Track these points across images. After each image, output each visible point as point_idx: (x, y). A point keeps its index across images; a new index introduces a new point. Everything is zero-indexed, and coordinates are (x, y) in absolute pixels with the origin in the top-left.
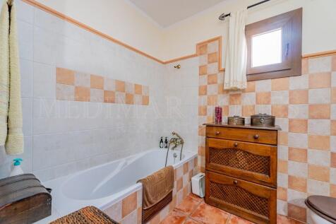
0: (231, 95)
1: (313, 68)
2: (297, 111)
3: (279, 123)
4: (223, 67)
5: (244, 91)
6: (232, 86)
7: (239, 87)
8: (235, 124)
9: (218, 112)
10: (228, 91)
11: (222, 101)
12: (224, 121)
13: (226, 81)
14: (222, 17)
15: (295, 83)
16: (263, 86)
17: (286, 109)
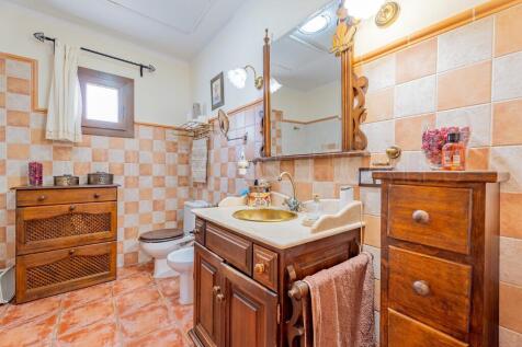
0: (56, 149)
2: (132, 170)
3: (116, 181)
4: (41, 105)
5: (76, 144)
6: (61, 137)
7: (71, 139)
8: (65, 183)
9: (36, 170)
10: (50, 141)
11: (40, 154)
12: (47, 181)
13: (50, 126)
14: (41, 37)
15: (130, 144)
16: (100, 142)
17: (122, 168)
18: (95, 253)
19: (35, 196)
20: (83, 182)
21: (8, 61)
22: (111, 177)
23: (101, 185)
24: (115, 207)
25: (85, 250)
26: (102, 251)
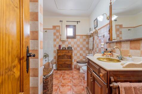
0: (63, 42)
1: (78, 37)
2: (75, 46)
3: (73, 48)
4: (61, 34)
5: (66, 41)
6: (63, 40)
7: (65, 40)
8: (64, 49)
9: (60, 46)
10: (62, 41)
11: (61, 43)
12: (61, 48)
13: (62, 38)
14: (61, 21)
15: (75, 40)
16: (70, 40)
17: (74, 46)
18: (68, 64)
19: (60, 51)
20: (67, 49)
21: (57, 27)
22: (71, 47)
23: (70, 49)
24: (72, 54)
25: (67, 63)
26: (70, 64)
